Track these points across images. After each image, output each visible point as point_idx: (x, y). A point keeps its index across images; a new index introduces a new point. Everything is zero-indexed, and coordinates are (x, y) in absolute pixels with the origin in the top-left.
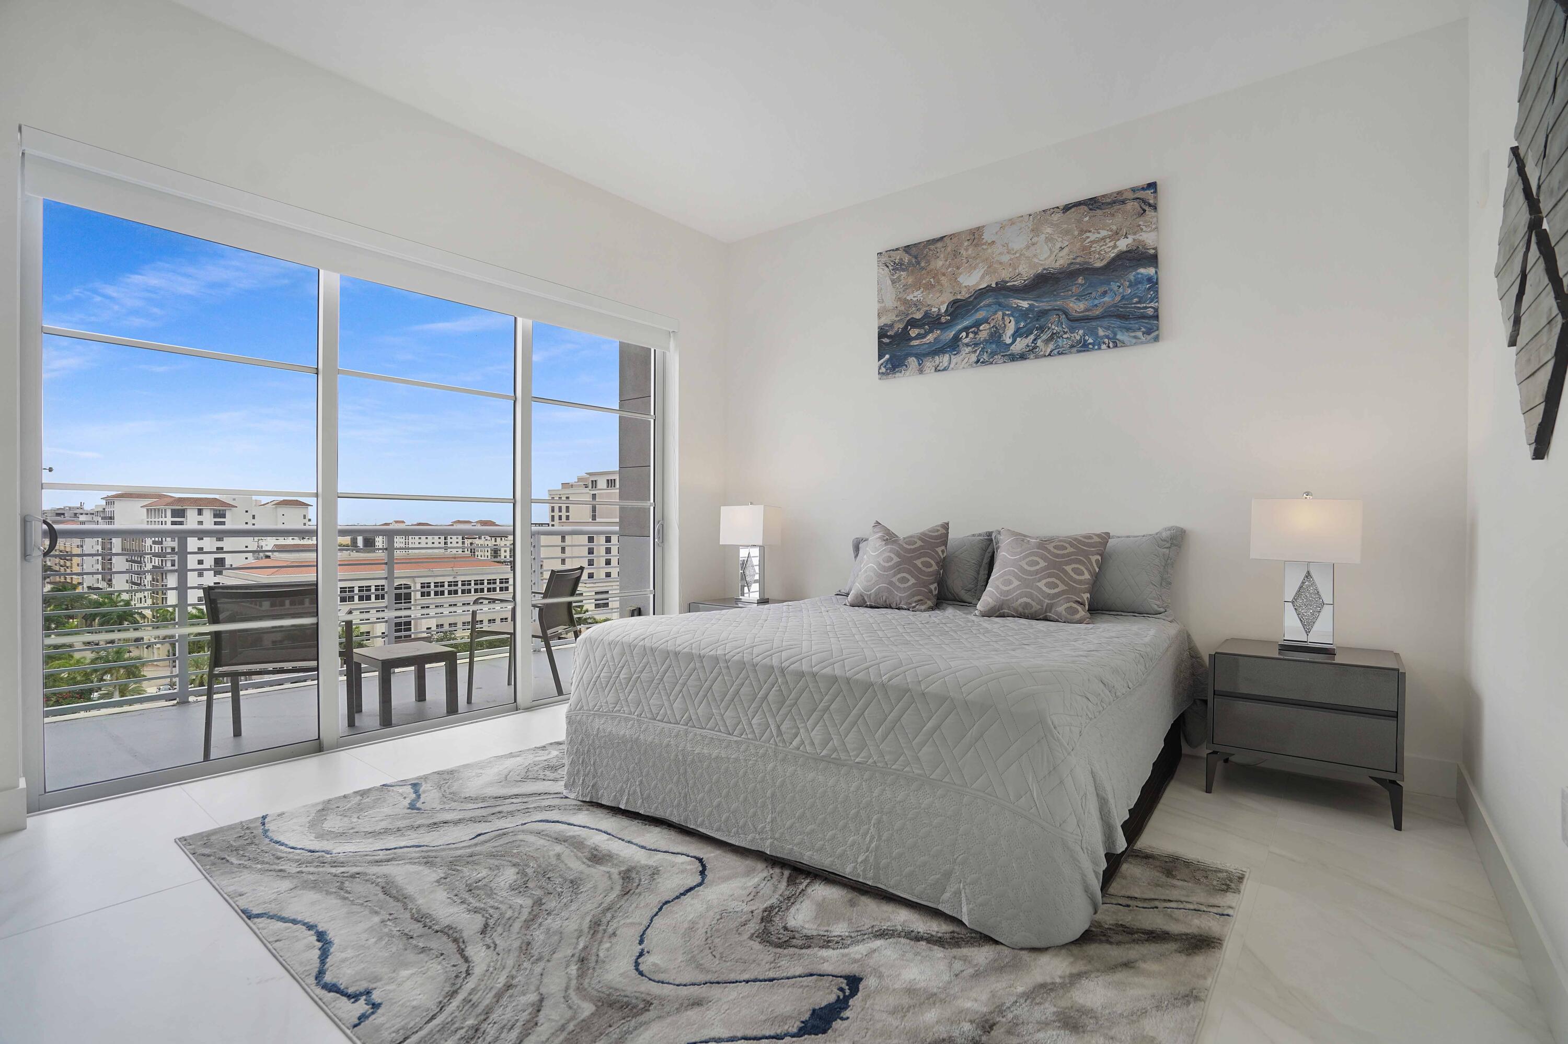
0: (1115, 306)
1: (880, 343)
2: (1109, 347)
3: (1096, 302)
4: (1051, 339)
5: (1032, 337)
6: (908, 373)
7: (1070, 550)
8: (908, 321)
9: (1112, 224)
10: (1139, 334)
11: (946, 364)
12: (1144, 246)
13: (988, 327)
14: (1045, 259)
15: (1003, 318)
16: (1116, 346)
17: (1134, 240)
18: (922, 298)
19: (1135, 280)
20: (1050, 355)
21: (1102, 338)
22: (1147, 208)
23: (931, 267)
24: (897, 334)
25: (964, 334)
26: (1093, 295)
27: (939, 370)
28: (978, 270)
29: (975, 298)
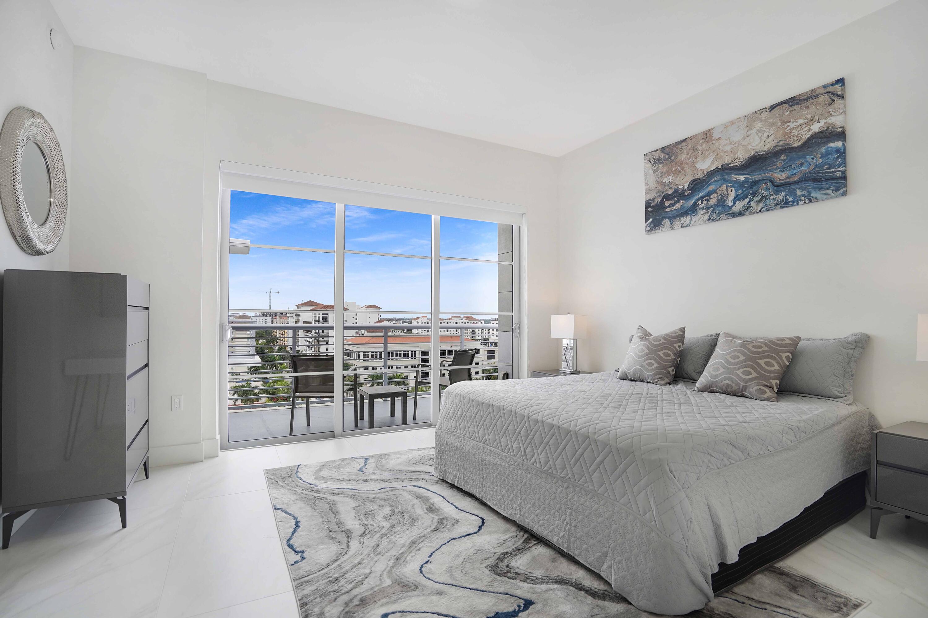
0: (810, 172)
1: (647, 212)
2: (805, 203)
3: (795, 171)
4: (761, 200)
5: (747, 200)
6: (664, 230)
7: (765, 348)
8: (664, 196)
9: (807, 114)
10: (829, 191)
11: (688, 222)
12: (833, 127)
13: (716, 196)
14: (757, 145)
15: (727, 189)
16: (811, 202)
17: (825, 123)
18: (672, 181)
19: (826, 152)
20: (760, 211)
21: (800, 196)
22: (835, 98)
23: (678, 159)
24: (657, 205)
25: (700, 202)
26: (793, 166)
27: (684, 227)
28: (709, 158)
29: (708, 177)
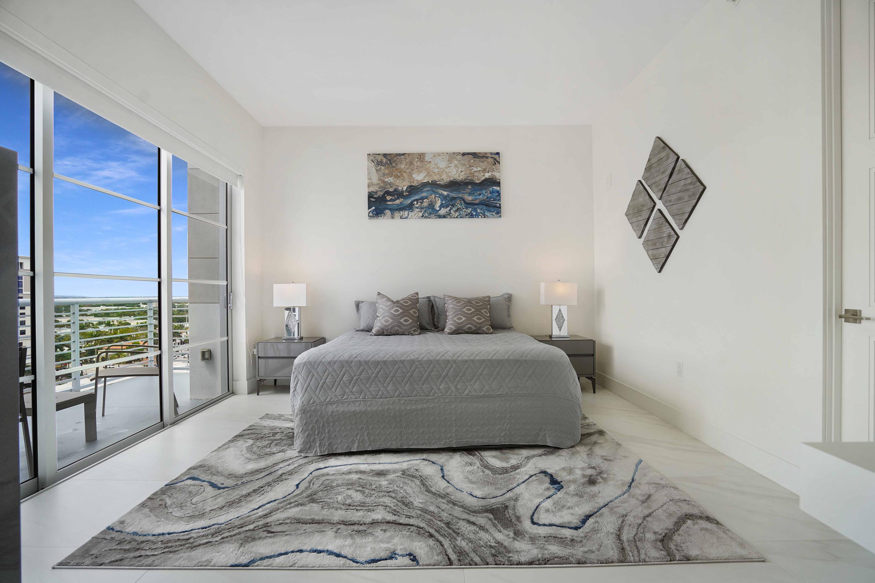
0: (484, 200)
1: (369, 202)
2: (482, 217)
3: (476, 197)
4: (457, 210)
5: (449, 208)
6: (385, 218)
7: (481, 304)
8: (385, 192)
9: (483, 165)
10: (494, 214)
11: (406, 216)
12: (495, 178)
13: (428, 201)
14: (454, 175)
15: (435, 198)
16: (485, 217)
17: (491, 174)
18: (393, 182)
19: (492, 191)
20: (457, 217)
21: (479, 213)
22: (496, 162)
23: (398, 167)
24: (379, 197)
25: (416, 202)
26: (475, 194)
27: (403, 218)
28: (422, 173)
29: (421, 186)
